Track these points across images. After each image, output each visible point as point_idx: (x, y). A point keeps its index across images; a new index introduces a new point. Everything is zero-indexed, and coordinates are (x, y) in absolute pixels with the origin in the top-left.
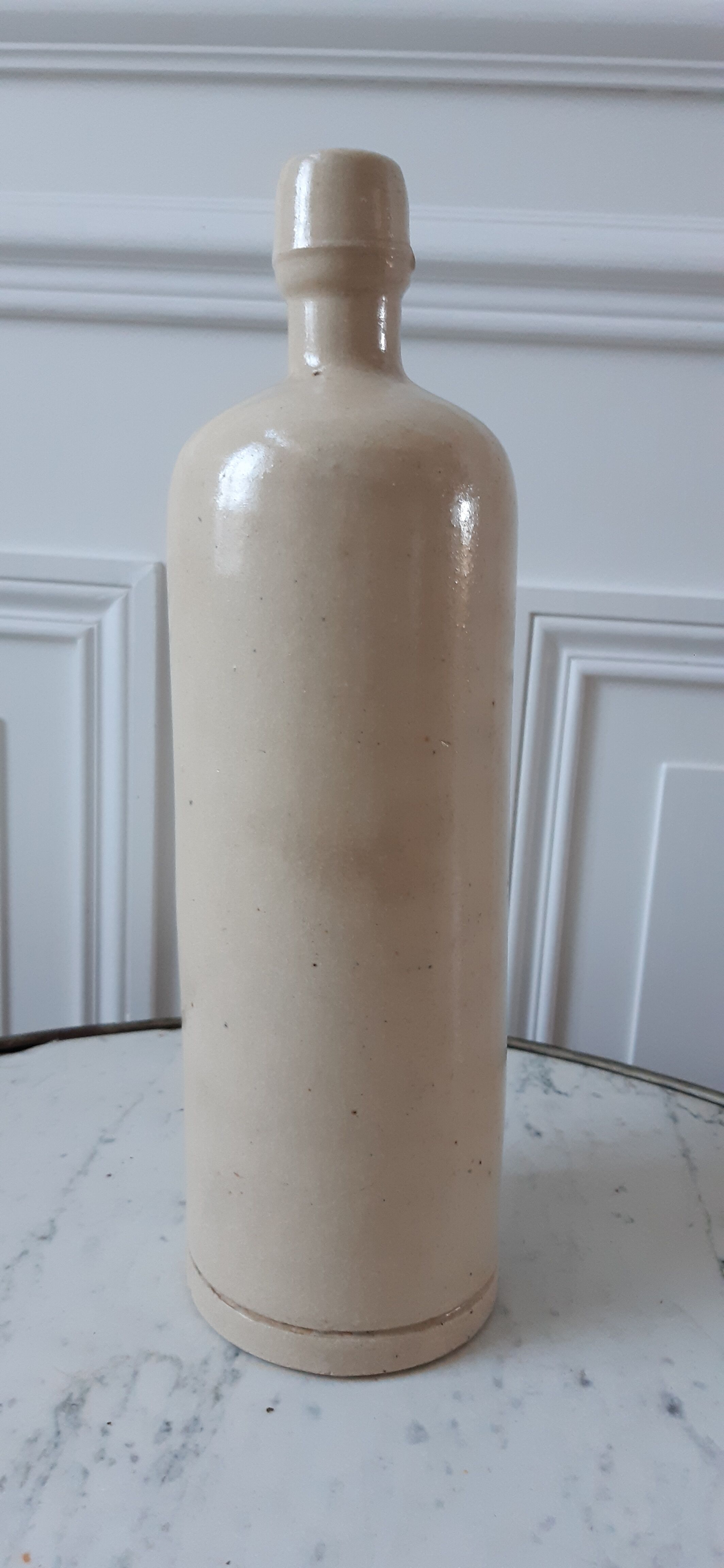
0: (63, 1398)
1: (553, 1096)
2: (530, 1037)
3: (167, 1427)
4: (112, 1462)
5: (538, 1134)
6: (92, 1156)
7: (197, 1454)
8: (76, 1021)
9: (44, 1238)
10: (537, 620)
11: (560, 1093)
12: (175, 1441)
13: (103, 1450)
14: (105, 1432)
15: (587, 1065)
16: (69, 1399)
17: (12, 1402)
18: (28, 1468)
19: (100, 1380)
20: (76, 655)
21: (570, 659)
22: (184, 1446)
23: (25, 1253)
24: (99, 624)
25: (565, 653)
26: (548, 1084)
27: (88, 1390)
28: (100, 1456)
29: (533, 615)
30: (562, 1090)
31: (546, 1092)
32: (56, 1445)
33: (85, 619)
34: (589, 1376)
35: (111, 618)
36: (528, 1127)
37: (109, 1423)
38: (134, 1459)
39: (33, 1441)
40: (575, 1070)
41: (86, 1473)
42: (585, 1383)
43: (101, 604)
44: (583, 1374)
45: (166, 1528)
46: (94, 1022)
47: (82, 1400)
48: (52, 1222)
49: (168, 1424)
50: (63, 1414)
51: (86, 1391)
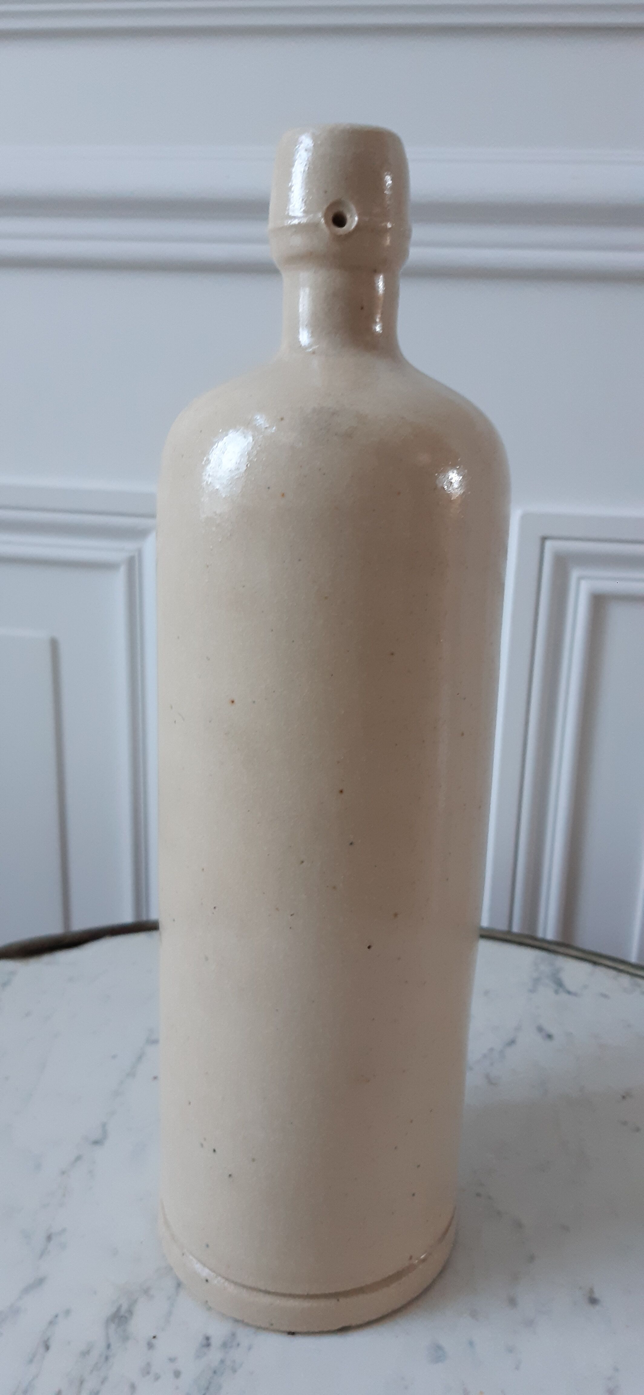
0: (114, 1309)
1: (564, 996)
2: (540, 935)
3: (207, 1343)
4: (157, 1378)
5: (550, 1037)
6: (140, 1058)
7: (234, 1371)
8: (127, 918)
9: (96, 1143)
10: (548, 544)
11: (569, 993)
12: (215, 1355)
13: (149, 1365)
14: (150, 1346)
15: (595, 963)
16: (119, 1310)
17: (68, 1312)
18: (82, 1382)
19: (146, 1291)
20: (119, 580)
21: (579, 580)
22: (222, 1361)
23: (78, 1158)
24: (140, 552)
25: (575, 574)
26: (559, 984)
27: (135, 1301)
28: (146, 1370)
29: (544, 539)
30: (572, 989)
31: (556, 992)
32: (107, 1358)
33: (127, 547)
34: (597, 1295)
35: (150, 546)
36: (540, 1029)
37: (154, 1337)
38: (177, 1374)
39: (85, 1353)
40: (584, 968)
41: (133, 1387)
42: (593, 1301)
43: (140, 534)
44: (591, 1291)
46: (144, 918)
47: (130, 1312)
48: (104, 1125)
49: (208, 1339)
50: (113, 1326)
51: (133, 1303)
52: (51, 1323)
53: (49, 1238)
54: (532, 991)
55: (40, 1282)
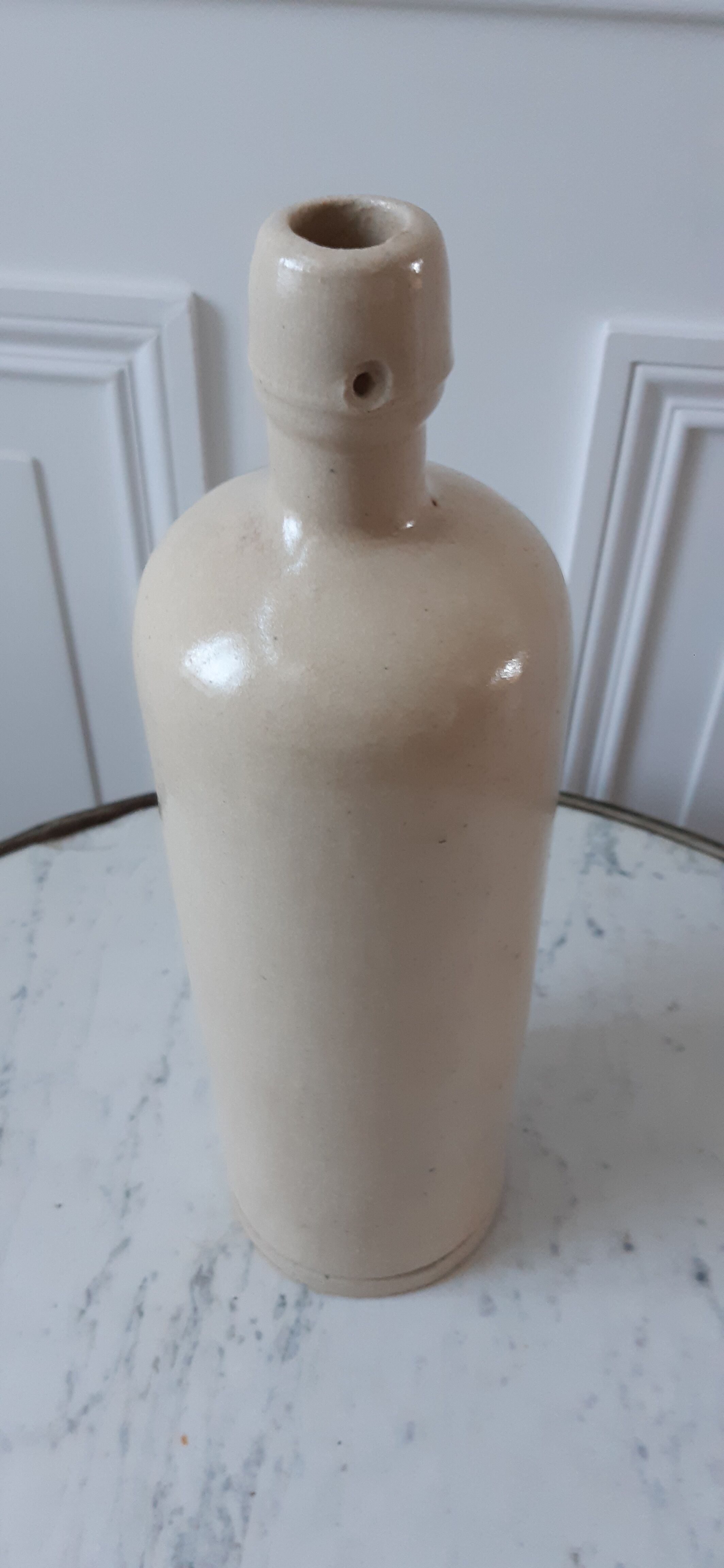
0: (196, 1270)
1: (616, 878)
3: (282, 1302)
4: (242, 1340)
5: (599, 933)
7: (309, 1329)
9: (160, 1080)
10: (640, 371)
11: (623, 873)
12: (290, 1315)
13: (233, 1327)
14: (233, 1307)
16: (200, 1270)
17: (155, 1275)
18: (176, 1348)
19: (224, 1249)
20: (108, 396)
21: (674, 409)
22: (298, 1321)
23: (144, 1100)
24: (131, 365)
25: (669, 403)
26: (613, 861)
27: (215, 1260)
28: (231, 1334)
29: (634, 365)
30: (626, 868)
31: (609, 872)
32: (195, 1322)
33: (114, 360)
34: (633, 1241)
36: (591, 923)
37: (236, 1298)
38: (259, 1336)
39: (175, 1318)
41: (221, 1351)
42: (628, 1247)
43: (130, 345)
44: (627, 1236)
45: (289, 1408)
47: (211, 1271)
48: (164, 1059)
49: (283, 1297)
50: (197, 1288)
51: (213, 1261)
52: (142, 1287)
53: (128, 1194)
54: (585, 872)
55: (125, 1243)
